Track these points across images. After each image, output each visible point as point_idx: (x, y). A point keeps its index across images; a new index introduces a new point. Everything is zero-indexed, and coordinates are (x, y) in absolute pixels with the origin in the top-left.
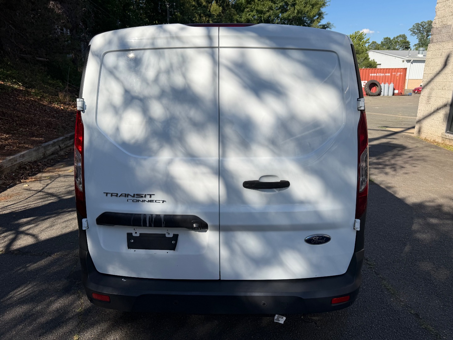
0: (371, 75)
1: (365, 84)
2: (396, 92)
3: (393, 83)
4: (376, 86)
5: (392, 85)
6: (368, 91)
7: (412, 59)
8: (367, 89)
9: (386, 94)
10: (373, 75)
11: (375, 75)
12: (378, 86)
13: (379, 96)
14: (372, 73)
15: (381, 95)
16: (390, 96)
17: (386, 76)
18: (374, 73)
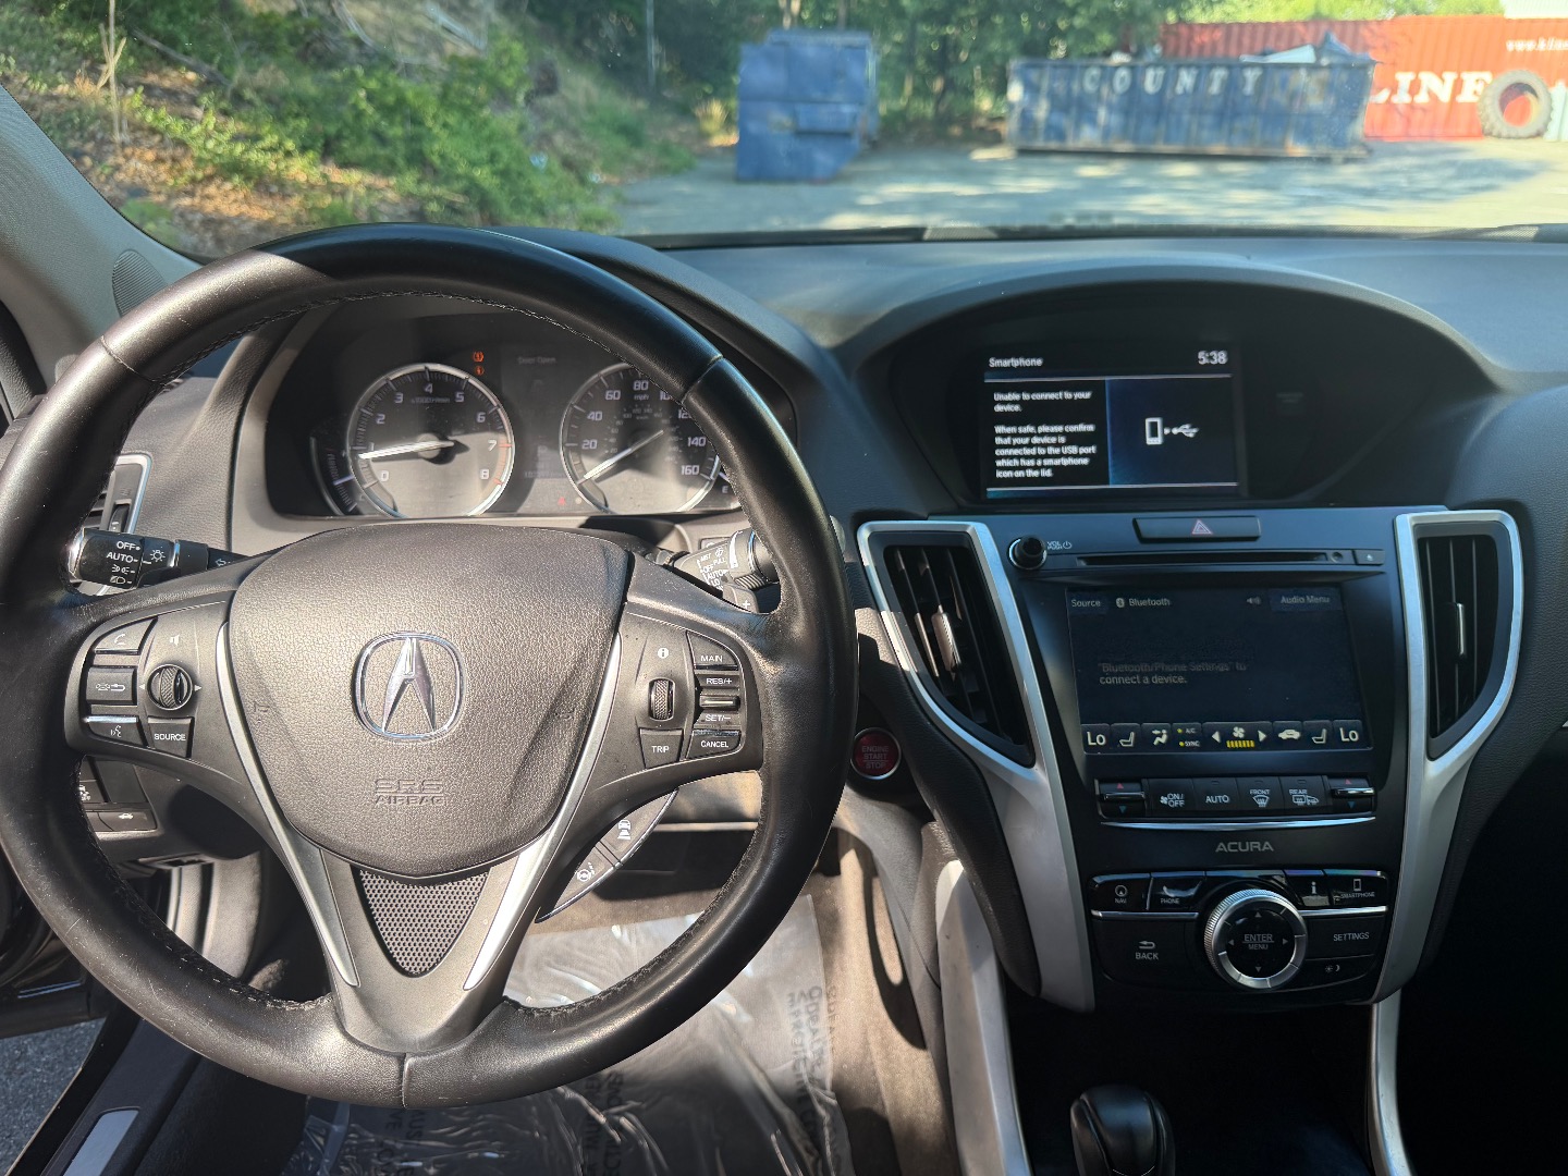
4: (1530, 96)
6: (1493, 117)
8: (1489, 109)
10: (1520, 46)
11: (1530, 45)
12: (1536, 96)
13: (1538, 139)
14: (1515, 41)
15: (1547, 136)
18: (1528, 40)
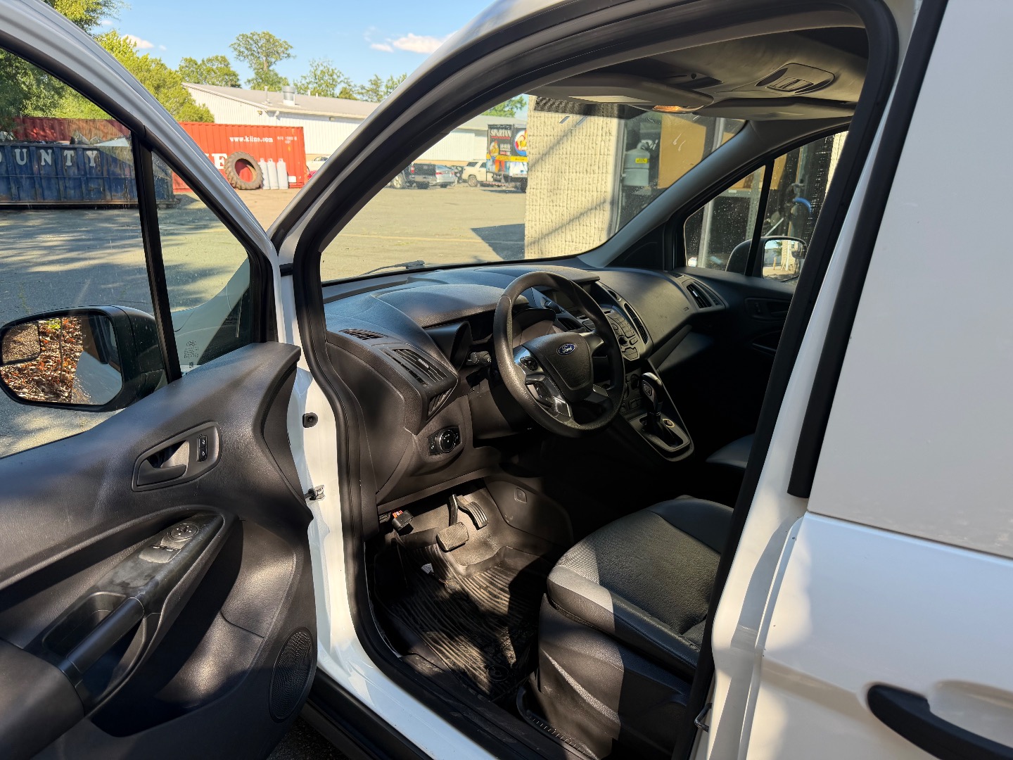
0: (232, 139)
1: (223, 161)
2: (293, 179)
3: (284, 161)
4: (249, 166)
5: (282, 165)
6: (235, 178)
7: (278, 110)
8: (232, 174)
9: (274, 186)
10: (236, 139)
11: (241, 139)
12: (253, 167)
13: (260, 190)
14: (233, 136)
15: (264, 188)
16: (283, 188)
17: (264, 143)
18: (239, 136)
